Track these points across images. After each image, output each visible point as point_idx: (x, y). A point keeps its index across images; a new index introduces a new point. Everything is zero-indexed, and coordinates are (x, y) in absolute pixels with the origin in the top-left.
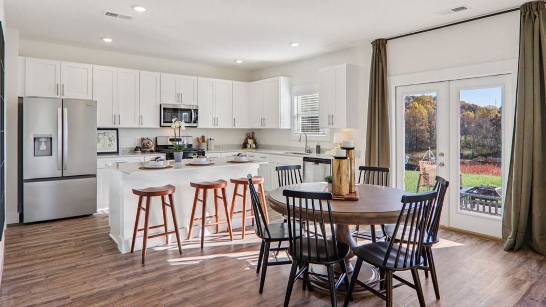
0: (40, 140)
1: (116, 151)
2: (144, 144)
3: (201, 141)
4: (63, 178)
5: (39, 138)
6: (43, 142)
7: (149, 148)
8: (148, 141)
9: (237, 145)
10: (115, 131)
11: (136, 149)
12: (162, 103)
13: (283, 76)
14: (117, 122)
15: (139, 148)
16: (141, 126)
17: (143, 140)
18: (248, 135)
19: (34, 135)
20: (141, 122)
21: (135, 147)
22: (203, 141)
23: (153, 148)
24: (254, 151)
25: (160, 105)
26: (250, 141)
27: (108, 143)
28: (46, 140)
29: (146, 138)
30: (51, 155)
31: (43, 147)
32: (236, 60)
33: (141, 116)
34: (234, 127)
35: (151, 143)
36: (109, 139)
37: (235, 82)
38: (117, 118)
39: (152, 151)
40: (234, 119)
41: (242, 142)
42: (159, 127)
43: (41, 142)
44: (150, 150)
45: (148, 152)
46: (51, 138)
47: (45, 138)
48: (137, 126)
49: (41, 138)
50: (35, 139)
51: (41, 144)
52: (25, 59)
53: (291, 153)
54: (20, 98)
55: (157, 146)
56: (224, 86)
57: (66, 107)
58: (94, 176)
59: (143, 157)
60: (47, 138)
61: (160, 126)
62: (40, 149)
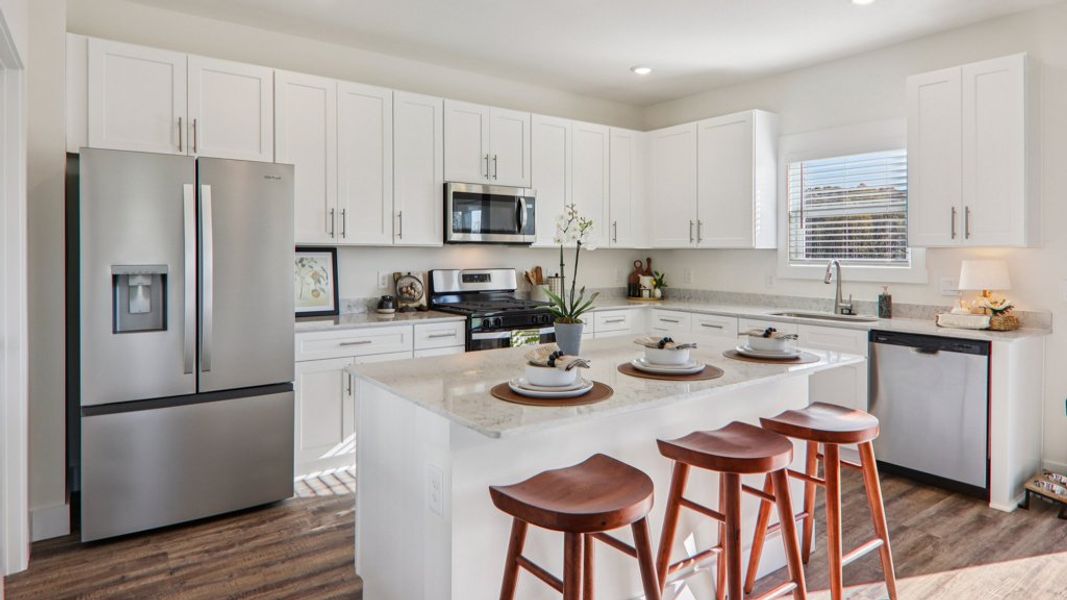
0: (132, 282)
1: (330, 307)
2: (401, 289)
3: (533, 280)
4: (199, 397)
5: (127, 277)
6: (140, 289)
7: (413, 300)
8: (413, 280)
9: (611, 290)
10: (329, 256)
11: (382, 304)
12: (447, 180)
13: (760, 108)
14: (338, 229)
15: (390, 299)
16: (398, 242)
17: (397, 278)
18: (638, 264)
19: (113, 266)
20: (397, 232)
21: (379, 297)
22: (540, 281)
23: (423, 301)
24: (658, 304)
25: (445, 186)
26: (646, 281)
27: (313, 287)
28: (148, 282)
29: (404, 273)
30: (165, 328)
31: (141, 302)
32: (633, 69)
33: (397, 213)
34: (614, 245)
35: (419, 287)
36: (313, 277)
37: (617, 131)
38: (339, 219)
39: (420, 309)
40: (615, 225)
41: (624, 284)
42: (440, 243)
43: (136, 287)
44: (416, 304)
45: (411, 310)
46: (164, 277)
47: (145, 275)
48: (389, 242)
49: (134, 275)
50: (115, 278)
51: (136, 294)
52: (87, 41)
53: (789, 314)
54: (73, 157)
55: (431, 293)
56: (591, 138)
57: (207, 183)
58: (287, 387)
59: (410, 328)
60: (153, 276)
61: (445, 240)
62: (133, 310)
